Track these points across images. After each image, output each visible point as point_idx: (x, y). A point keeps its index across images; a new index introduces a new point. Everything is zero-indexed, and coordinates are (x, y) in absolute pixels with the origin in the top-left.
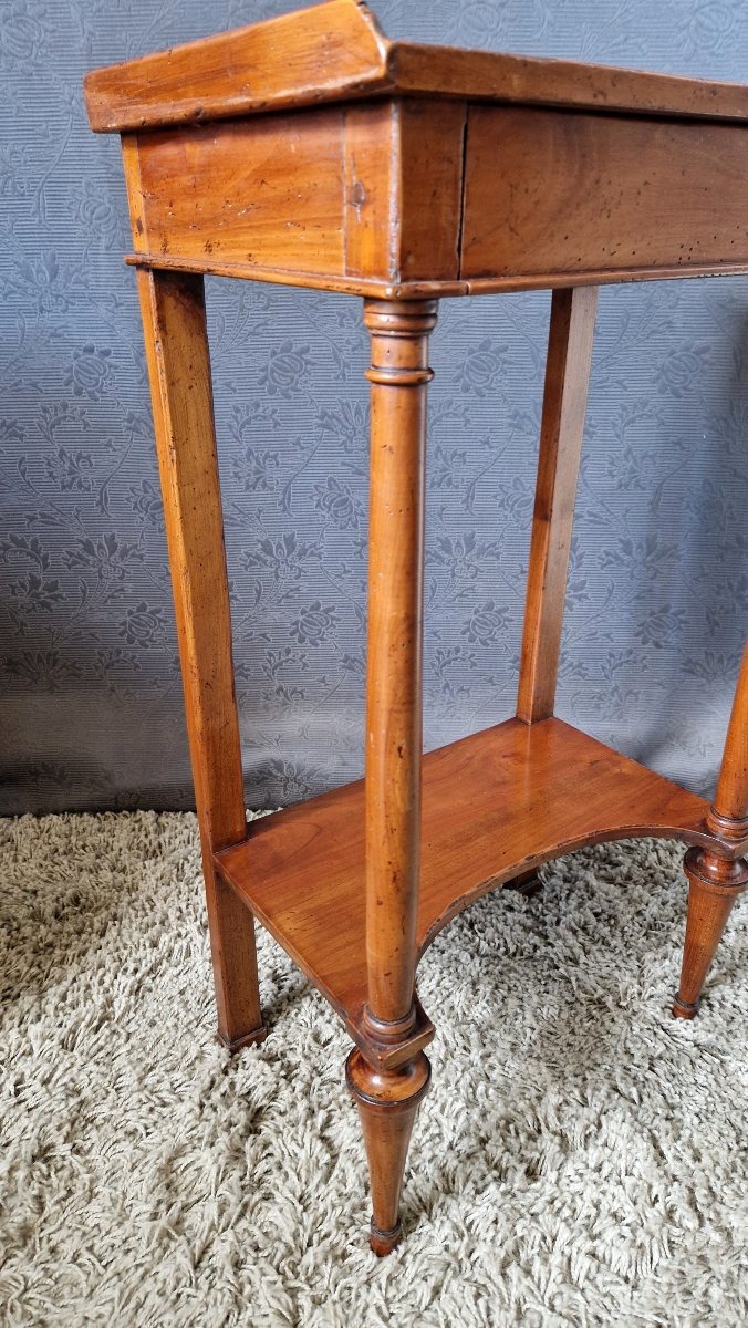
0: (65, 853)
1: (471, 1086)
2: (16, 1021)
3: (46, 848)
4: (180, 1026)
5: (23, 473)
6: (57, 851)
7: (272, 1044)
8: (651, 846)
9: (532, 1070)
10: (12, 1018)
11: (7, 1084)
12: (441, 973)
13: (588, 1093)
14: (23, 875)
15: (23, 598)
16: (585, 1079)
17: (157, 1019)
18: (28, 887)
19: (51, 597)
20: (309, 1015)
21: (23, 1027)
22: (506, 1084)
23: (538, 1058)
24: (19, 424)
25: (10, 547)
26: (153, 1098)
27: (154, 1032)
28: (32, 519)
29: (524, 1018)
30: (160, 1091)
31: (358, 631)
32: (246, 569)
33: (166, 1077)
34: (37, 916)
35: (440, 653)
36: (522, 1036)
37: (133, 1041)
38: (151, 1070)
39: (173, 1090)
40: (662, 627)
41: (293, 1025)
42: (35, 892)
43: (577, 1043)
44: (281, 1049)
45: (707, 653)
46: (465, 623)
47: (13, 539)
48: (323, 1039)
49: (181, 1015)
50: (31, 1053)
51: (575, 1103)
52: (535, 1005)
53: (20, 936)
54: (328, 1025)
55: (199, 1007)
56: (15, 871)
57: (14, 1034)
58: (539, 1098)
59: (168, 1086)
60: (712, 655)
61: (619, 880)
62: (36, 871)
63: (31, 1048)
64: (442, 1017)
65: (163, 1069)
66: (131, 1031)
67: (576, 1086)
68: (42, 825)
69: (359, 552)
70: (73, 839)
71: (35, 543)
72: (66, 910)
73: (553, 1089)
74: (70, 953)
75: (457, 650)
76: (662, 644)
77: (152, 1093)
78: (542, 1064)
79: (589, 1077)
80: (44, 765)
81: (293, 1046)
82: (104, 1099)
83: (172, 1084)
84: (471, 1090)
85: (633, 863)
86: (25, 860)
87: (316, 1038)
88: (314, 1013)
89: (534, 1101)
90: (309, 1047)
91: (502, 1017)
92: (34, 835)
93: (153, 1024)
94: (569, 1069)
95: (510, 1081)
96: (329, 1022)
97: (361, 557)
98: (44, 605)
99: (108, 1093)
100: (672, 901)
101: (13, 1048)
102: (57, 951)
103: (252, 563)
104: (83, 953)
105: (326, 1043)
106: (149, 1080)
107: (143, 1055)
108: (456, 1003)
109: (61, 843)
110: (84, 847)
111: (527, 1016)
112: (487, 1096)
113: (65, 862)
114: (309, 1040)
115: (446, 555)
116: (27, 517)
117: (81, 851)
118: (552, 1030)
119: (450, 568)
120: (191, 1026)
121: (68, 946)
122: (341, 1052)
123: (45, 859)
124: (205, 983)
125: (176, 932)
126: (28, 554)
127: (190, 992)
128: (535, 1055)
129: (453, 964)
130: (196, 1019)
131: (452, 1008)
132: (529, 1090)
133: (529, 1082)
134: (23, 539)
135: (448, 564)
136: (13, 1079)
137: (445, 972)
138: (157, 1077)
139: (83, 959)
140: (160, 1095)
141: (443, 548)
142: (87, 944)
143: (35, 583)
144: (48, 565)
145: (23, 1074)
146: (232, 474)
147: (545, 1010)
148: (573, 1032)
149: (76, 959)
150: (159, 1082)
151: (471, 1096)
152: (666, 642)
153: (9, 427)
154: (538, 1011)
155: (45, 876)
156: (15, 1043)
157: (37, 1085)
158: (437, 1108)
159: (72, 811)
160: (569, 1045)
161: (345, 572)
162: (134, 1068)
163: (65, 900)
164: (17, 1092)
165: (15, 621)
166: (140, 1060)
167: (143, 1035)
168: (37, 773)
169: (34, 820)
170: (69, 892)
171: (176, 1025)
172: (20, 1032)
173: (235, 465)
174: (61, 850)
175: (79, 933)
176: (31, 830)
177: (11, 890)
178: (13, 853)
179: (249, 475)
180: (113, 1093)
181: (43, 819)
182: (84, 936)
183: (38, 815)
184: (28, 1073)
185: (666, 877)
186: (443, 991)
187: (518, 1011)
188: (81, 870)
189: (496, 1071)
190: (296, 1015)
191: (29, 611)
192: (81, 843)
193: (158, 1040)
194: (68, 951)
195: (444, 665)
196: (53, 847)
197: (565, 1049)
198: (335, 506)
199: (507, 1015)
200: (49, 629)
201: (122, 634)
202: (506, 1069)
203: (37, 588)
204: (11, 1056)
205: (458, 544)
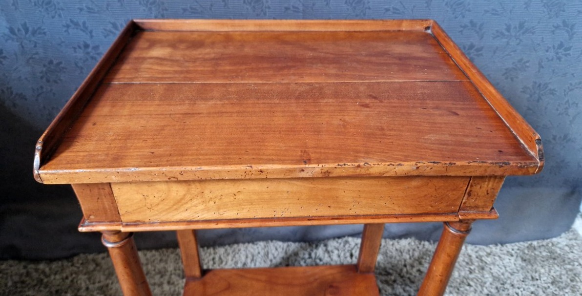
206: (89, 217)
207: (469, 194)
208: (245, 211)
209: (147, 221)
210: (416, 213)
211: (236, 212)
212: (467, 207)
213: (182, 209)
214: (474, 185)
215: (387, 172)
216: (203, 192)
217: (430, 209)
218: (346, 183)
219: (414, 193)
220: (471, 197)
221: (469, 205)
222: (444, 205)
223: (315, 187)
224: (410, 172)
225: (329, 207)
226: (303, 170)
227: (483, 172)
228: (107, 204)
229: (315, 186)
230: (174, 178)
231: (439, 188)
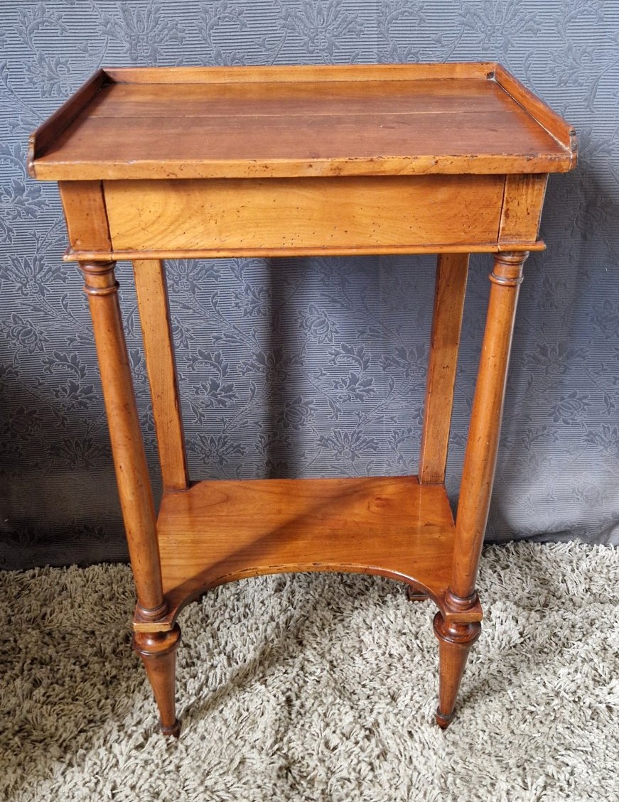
0: (110, 599)
1: (442, 777)
2: (102, 741)
3: (96, 596)
4: (225, 738)
5: (65, 306)
6: (103, 596)
7: (293, 750)
8: (561, 578)
9: (485, 764)
10: (98, 739)
11: (105, 790)
12: (413, 689)
13: (529, 780)
14: (80, 618)
15: (65, 399)
16: (524, 769)
17: (205, 734)
18: (87, 629)
19: (87, 398)
20: (319, 727)
21: (108, 745)
22: (468, 774)
23: (489, 755)
24: (62, 270)
25: (54, 362)
26: (214, 797)
27: (204, 744)
28: (72, 340)
29: (477, 724)
30: (218, 791)
31: (332, 418)
32: (244, 374)
33: (220, 779)
34: (100, 653)
35: (395, 433)
36: (476, 737)
37: (192, 752)
38: (208, 775)
39: (227, 790)
40: (570, 409)
41: (308, 735)
42: (93, 633)
43: (517, 741)
44: (301, 755)
45: (604, 427)
46: (416, 411)
47: (57, 356)
48: (332, 746)
49: (224, 729)
50: (117, 764)
51: (518, 788)
52: (483, 712)
53: (91, 672)
54: (334, 734)
55: (236, 723)
56: (74, 615)
57: (102, 751)
58: (493, 785)
59: (223, 787)
60: (608, 428)
61: (538, 607)
62: (91, 615)
63: (118, 761)
64: (416, 724)
65: (217, 774)
66: (188, 744)
67: (519, 775)
68: (87, 575)
69: (333, 360)
70: (115, 587)
71: (74, 358)
72: (121, 647)
73: (502, 777)
74: (132, 684)
75: (410, 431)
76: (570, 421)
77: (212, 792)
78: (493, 759)
79: (527, 768)
80: (85, 526)
81: (310, 751)
82: (178, 798)
83: (226, 785)
84: (442, 780)
85: (548, 593)
86: (79, 607)
87: (327, 744)
88: (322, 725)
89: (490, 788)
90: (322, 752)
91: (460, 723)
92: (82, 583)
93: (203, 738)
94: (512, 762)
95: (470, 772)
96: (334, 732)
97: (335, 363)
98: (81, 403)
99: (180, 793)
100: (580, 625)
101: (104, 762)
102: (124, 684)
103: (248, 370)
104: (141, 683)
105: (335, 748)
106: (209, 783)
107: (200, 763)
108: (426, 713)
109: (105, 590)
110: (123, 593)
111: (479, 722)
112: (455, 784)
113: (113, 607)
114: (322, 747)
115: (402, 361)
116: (68, 339)
117: (122, 596)
118: (498, 731)
119: (405, 369)
120: (232, 739)
121: (128, 678)
122: (346, 756)
123: (95, 604)
124: (237, 704)
125: (210, 664)
126: (69, 367)
127: (228, 712)
128: (487, 752)
129: (421, 682)
130: (236, 732)
131: (423, 717)
132: (485, 778)
133: (485, 773)
134: (65, 356)
135: (403, 367)
136: (109, 786)
137: (416, 689)
138: (213, 780)
139: (142, 688)
140: (218, 793)
141: (399, 355)
142: (143, 676)
143: (74, 388)
144: (85, 374)
145: (115, 782)
146: (234, 305)
147: (491, 716)
148: (512, 732)
149: (137, 689)
150: (215, 783)
151: (443, 784)
152: (572, 419)
153: (54, 273)
154: (487, 717)
155: (98, 619)
156: (105, 758)
157: (127, 791)
158: (421, 795)
159: (109, 562)
160: (510, 742)
161: (322, 374)
162: (196, 774)
163: (120, 640)
164: (113, 795)
165: (58, 416)
166: (199, 767)
167: (198, 747)
168: (80, 532)
169: (81, 570)
170: (122, 633)
171: (220, 738)
172: (106, 750)
173: (236, 297)
174: (107, 597)
175: (136, 667)
176: (78, 579)
177: (74, 632)
178: (69, 600)
179: (247, 305)
180: (184, 795)
181: (87, 569)
182: (140, 670)
183: (82, 565)
184: (118, 781)
185: (574, 605)
186: (416, 704)
187: (472, 718)
188: (125, 613)
189: (459, 765)
190: (310, 727)
191: (69, 409)
192: (121, 590)
193: (210, 750)
194: (130, 682)
195: (399, 442)
196: (100, 593)
197: (508, 746)
198: (314, 326)
199: (464, 722)
200: (85, 422)
201: (143, 424)
202: (467, 763)
203: (76, 392)
204: (103, 768)
205: (412, 352)
206: (75, 243)
207: (507, 216)
208: (250, 236)
209: (140, 248)
210: (447, 243)
211: (240, 238)
212: (507, 235)
213: (179, 232)
214: (510, 200)
215: (403, 169)
216: (203, 207)
217: (463, 236)
218: (363, 195)
219: (442, 211)
220: (510, 220)
221: (509, 232)
222: (480, 230)
223: (327, 202)
224: (428, 168)
225: (346, 231)
226: (311, 166)
227: (510, 168)
228: (97, 223)
229: (328, 200)
230: (173, 174)
231: (469, 204)
